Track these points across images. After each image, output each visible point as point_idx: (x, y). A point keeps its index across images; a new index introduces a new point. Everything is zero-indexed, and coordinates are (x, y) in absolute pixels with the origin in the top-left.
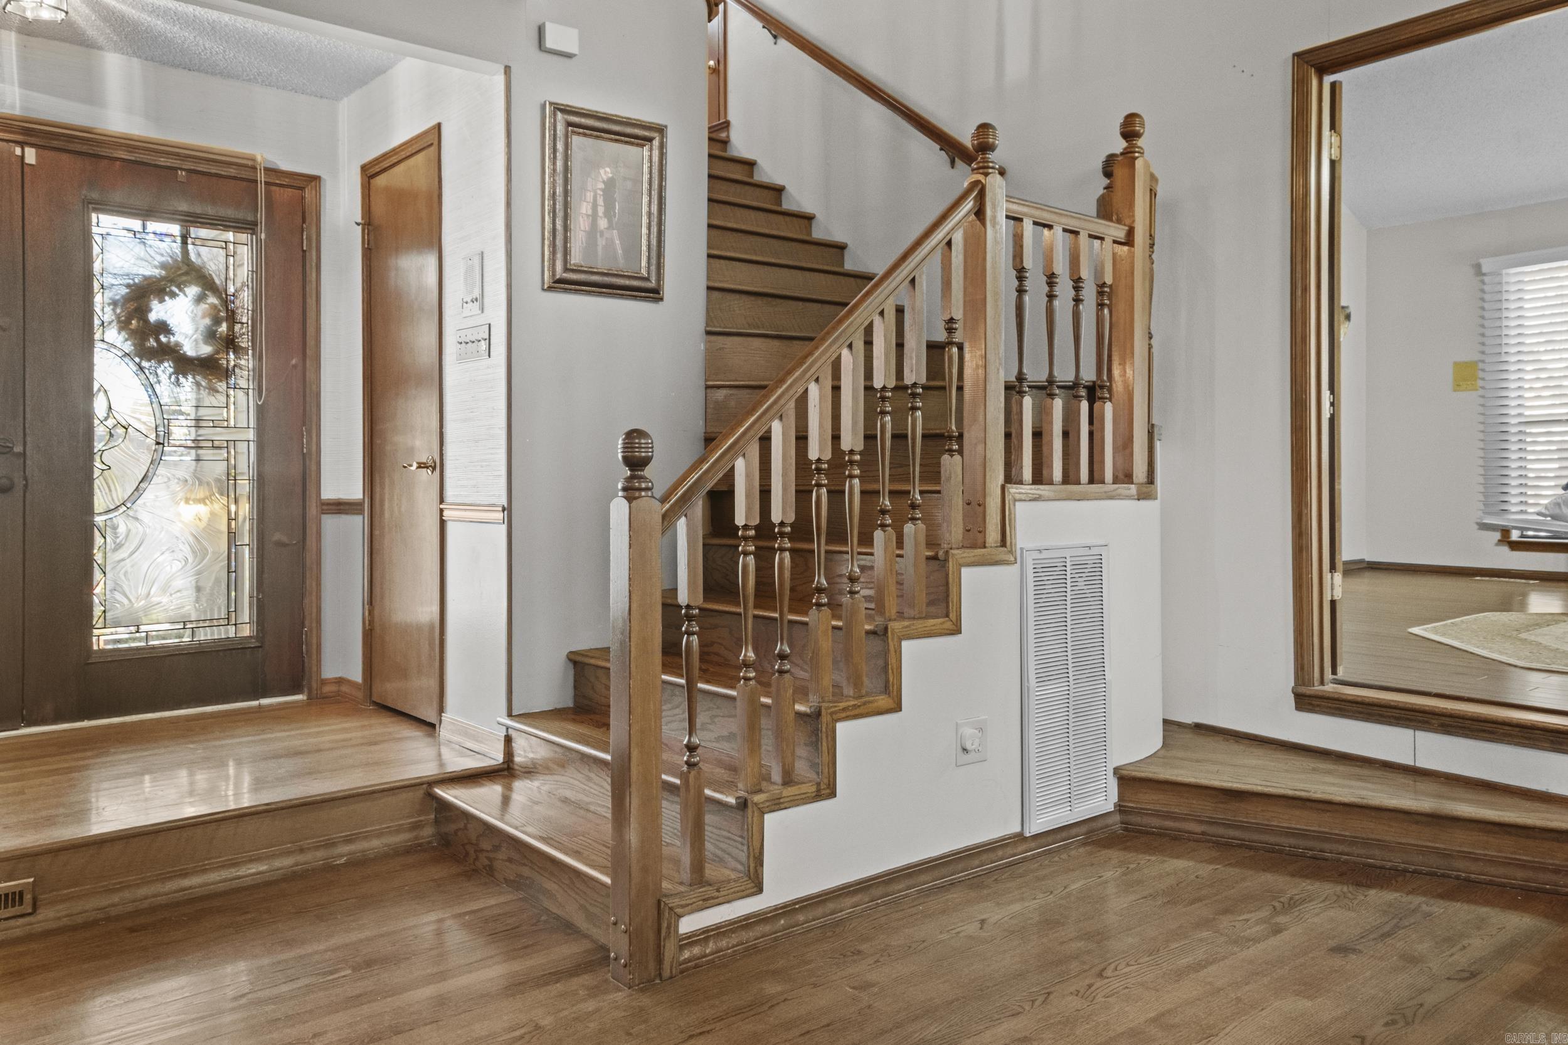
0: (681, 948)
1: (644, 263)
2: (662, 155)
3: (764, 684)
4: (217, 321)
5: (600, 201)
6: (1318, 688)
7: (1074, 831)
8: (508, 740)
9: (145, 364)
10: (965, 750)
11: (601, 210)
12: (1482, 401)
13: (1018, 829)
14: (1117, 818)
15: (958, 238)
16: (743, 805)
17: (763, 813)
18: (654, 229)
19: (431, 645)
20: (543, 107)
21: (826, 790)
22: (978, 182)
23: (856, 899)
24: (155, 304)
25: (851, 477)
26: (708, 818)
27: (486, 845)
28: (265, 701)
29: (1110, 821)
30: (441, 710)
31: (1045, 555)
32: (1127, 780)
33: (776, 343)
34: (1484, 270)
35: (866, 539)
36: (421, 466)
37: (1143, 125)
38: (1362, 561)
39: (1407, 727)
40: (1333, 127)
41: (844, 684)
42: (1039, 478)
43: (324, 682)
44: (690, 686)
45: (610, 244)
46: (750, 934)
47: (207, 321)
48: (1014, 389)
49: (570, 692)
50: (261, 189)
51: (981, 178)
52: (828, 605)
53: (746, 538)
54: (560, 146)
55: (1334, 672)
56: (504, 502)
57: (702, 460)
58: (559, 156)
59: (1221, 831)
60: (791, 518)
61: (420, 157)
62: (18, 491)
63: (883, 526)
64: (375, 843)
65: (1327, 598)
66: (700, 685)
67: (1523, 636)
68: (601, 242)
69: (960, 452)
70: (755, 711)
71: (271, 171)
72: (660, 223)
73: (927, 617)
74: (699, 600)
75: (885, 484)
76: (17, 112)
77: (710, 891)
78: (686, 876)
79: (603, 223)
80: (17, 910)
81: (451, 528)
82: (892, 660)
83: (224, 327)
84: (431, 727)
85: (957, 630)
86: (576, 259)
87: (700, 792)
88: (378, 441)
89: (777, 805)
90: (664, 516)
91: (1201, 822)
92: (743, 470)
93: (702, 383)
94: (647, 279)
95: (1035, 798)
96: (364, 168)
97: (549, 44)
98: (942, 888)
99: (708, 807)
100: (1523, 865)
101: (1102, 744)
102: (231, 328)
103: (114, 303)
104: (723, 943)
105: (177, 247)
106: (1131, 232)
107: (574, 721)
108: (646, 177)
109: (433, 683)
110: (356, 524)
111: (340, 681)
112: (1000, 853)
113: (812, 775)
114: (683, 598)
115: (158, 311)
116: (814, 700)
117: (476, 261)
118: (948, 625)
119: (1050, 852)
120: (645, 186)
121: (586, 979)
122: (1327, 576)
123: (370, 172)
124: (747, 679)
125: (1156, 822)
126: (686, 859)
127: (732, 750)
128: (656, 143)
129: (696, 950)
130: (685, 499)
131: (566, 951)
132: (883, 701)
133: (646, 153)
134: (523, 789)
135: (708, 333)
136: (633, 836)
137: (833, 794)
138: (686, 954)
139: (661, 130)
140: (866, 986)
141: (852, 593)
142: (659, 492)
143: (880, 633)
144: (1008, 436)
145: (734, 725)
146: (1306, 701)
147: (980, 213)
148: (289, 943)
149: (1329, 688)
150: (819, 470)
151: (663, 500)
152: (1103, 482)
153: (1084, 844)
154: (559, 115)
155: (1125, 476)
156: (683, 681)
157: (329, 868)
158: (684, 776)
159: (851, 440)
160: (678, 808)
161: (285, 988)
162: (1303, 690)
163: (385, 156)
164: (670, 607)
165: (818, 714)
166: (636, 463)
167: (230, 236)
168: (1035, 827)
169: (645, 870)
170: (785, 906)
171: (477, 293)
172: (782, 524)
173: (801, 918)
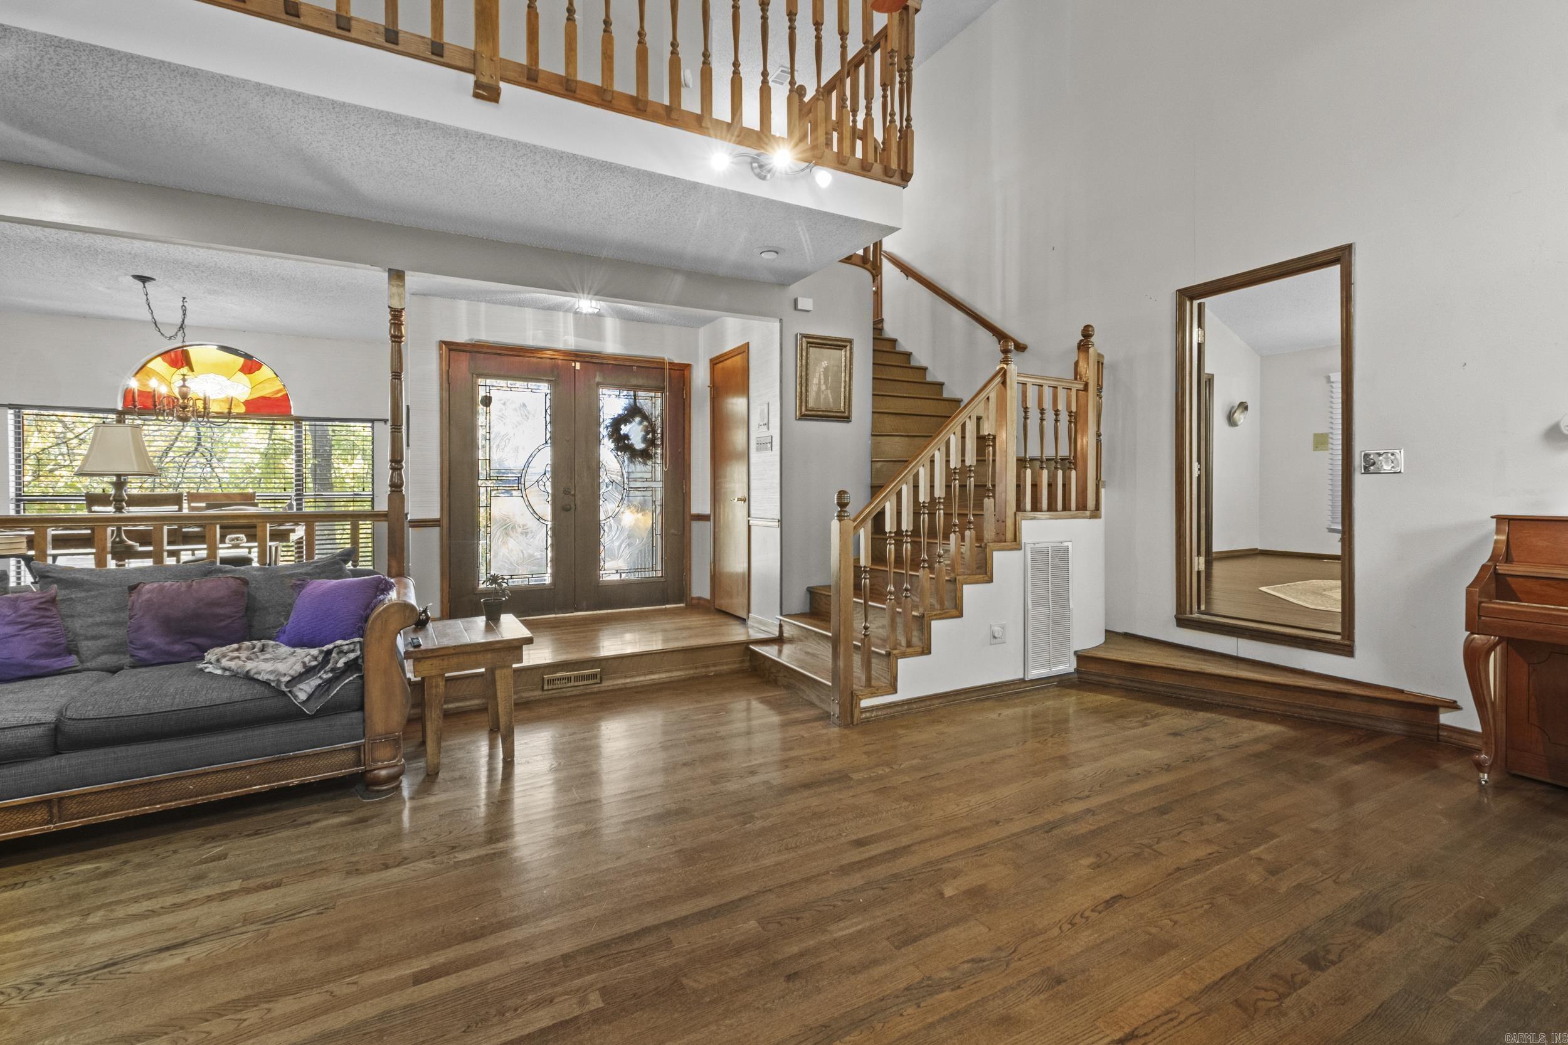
0: (862, 713)
1: (842, 405)
2: (851, 353)
3: (899, 603)
4: (647, 433)
5: (822, 377)
6: (1188, 615)
7: (1051, 680)
8: (781, 626)
9: (619, 453)
10: (995, 637)
11: (822, 381)
12: (1331, 456)
13: (1021, 676)
14: (1076, 675)
15: (993, 396)
16: (889, 654)
17: (897, 659)
18: (847, 389)
19: (744, 583)
20: (796, 335)
21: (926, 650)
22: (1002, 368)
23: (940, 701)
24: (622, 427)
25: (939, 509)
26: (873, 660)
27: (774, 670)
28: (668, 606)
29: (1071, 676)
30: (749, 612)
31: (1037, 546)
32: (1081, 657)
33: (907, 439)
34: (1332, 380)
35: (946, 537)
36: (739, 500)
37: (1093, 331)
38: (1256, 549)
39: (1234, 636)
40: (1200, 326)
41: (935, 603)
42: (1036, 507)
43: (693, 599)
44: (866, 602)
45: (826, 397)
46: (892, 710)
47: (643, 433)
48: (1022, 462)
49: (808, 606)
50: (667, 372)
51: (1005, 366)
52: (928, 567)
53: (890, 537)
54: (804, 354)
55: (1199, 607)
56: (779, 517)
57: (871, 503)
58: (804, 358)
59: (1129, 683)
60: (911, 528)
61: (738, 357)
62: (573, 511)
63: (955, 532)
64: (725, 667)
65: (1195, 569)
66: (870, 603)
67: (1326, 593)
68: (822, 396)
69: (994, 497)
70: (894, 616)
71: (671, 364)
72: (850, 385)
73: (976, 574)
74: (870, 564)
75: (956, 510)
76: (573, 348)
77: (873, 690)
78: (863, 684)
79: (823, 387)
80: (595, 681)
81: (753, 529)
82: (959, 594)
83: (650, 436)
84: (743, 621)
85: (991, 581)
86: (811, 404)
87: (869, 648)
88: (717, 487)
89: (904, 655)
90: (854, 528)
91: (1119, 679)
92: (889, 508)
93: (869, 460)
94: (844, 412)
95: (1030, 664)
96: (711, 360)
97: (800, 307)
98: (983, 700)
99: (873, 655)
100: (1284, 704)
101: (1066, 638)
102: (653, 436)
103: (607, 427)
104: (880, 713)
105: (632, 401)
106: (1086, 385)
107: (810, 618)
108: (843, 364)
109: (745, 601)
110: (708, 526)
111: (699, 598)
112: (1012, 687)
113: (920, 644)
114: (862, 563)
115: (625, 429)
116: (921, 610)
117: (766, 407)
118: (986, 578)
119: (1038, 689)
120: (843, 368)
121: (821, 723)
122: (1195, 559)
123: (714, 362)
124: (890, 599)
125: (1096, 678)
126: (863, 678)
127: (883, 633)
128: (848, 348)
129: (868, 714)
130: (863, 520)
131: (812, 713)
132: (954, 612)
133: (843, 353)
134: (787, 649)
135: (873, 435)
136: (841, 664)
137: (930, 653)
138: (864, 716)
139: (850, 341)
140: (943, 733)
141: (940, 562)
142: (852, 517)
143: (953, 581)
144: (1018, 486)
145: (885, 621)
146: (1183, 622)
147: (1004, 383)
148: (698, 702)
149: (1196, 615)
150: (924, 507)
151: (854, 520)
152: (1070, 510)
153: (1057, 686)
154: (804, 339)
155: (1082, 507)
156: (862, 601)
157: (707, 676)
158: (862, 641)
159: (940, 492)
160: (860, 656)
161: (702, 716)
162: (1180, 616)
163: (721, 356)
164: (857, 567)
165: (923, 616)
166: (842, 505)
167: (653, 394)
168: (1029, 677)
169: (846, 678)
170: (907, 700)
171: (766, 422)
172: (907, 531)
173: (914, 706)
